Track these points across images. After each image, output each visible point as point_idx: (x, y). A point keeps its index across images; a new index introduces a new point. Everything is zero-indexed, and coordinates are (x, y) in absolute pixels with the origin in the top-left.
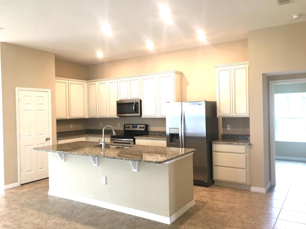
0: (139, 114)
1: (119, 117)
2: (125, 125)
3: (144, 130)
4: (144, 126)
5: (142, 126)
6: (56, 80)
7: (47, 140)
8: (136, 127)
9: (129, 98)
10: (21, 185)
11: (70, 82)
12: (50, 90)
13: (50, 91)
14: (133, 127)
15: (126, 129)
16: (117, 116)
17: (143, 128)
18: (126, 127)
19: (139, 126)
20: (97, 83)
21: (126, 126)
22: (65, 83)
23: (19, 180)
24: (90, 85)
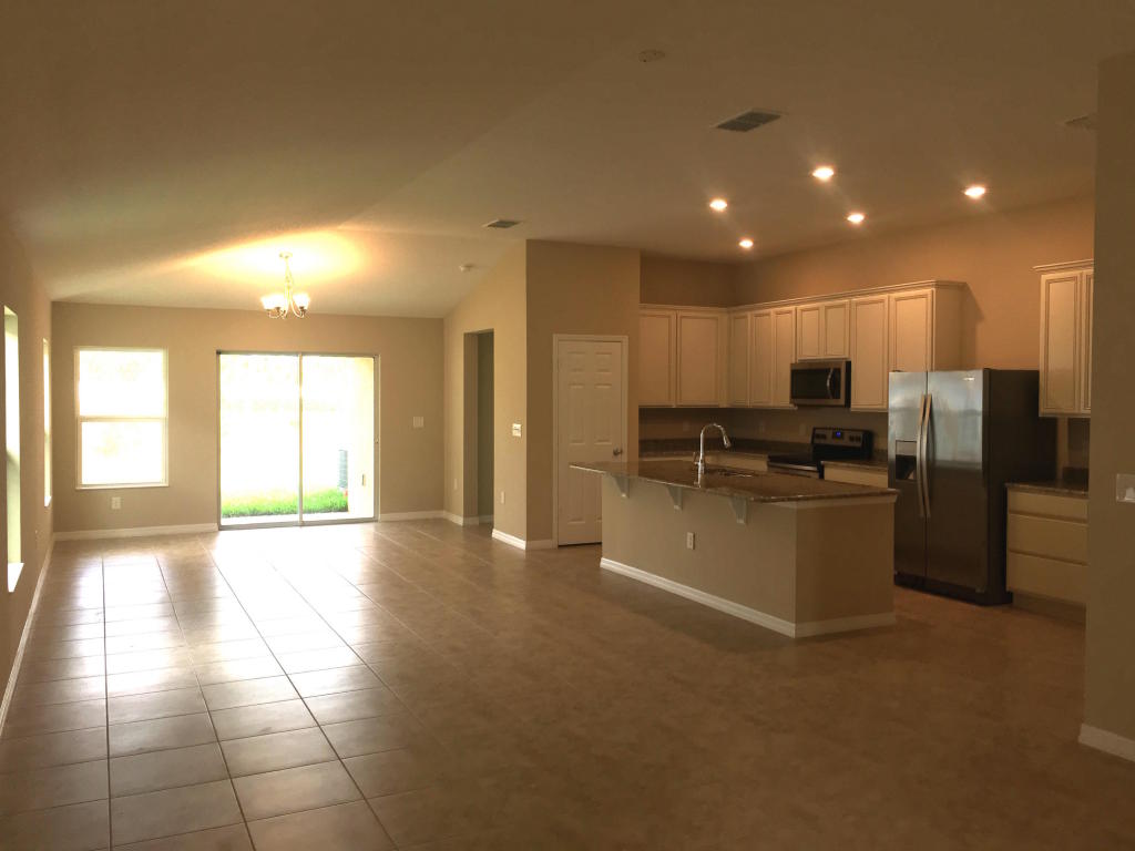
0: (842, 401)
1: (796, 408)
2: (814, 429)
3: (858, 444)
4: (861, 435)
5: (854, 434)
6: (643, 312)
7: (616, 453)
8: (842, 437)
9: (822, 357)
10: (559, 546)
11: (680, 314)
12: (627, 337)
13: (625, 339)
14: (835, 436)
15: (817, 441)
16: (791, 405)
17: (858, 439)
18: (818, 436)
19: (847, 435)
20: (749, 314)
21: (817, 432)
22: (669, 317)
23: (555, 536)
24: (735, 318)
